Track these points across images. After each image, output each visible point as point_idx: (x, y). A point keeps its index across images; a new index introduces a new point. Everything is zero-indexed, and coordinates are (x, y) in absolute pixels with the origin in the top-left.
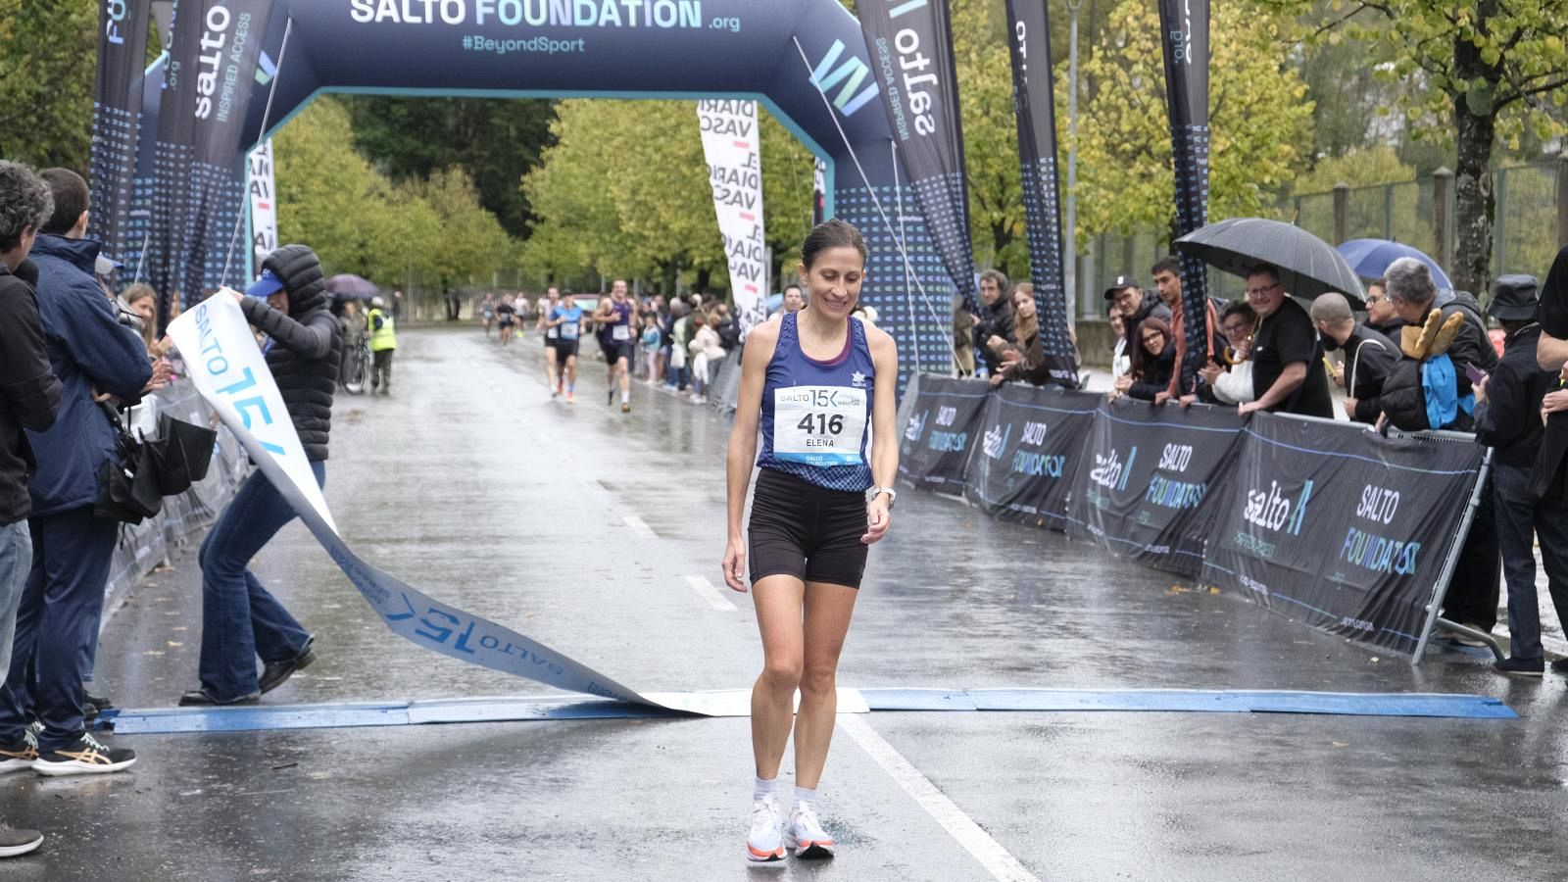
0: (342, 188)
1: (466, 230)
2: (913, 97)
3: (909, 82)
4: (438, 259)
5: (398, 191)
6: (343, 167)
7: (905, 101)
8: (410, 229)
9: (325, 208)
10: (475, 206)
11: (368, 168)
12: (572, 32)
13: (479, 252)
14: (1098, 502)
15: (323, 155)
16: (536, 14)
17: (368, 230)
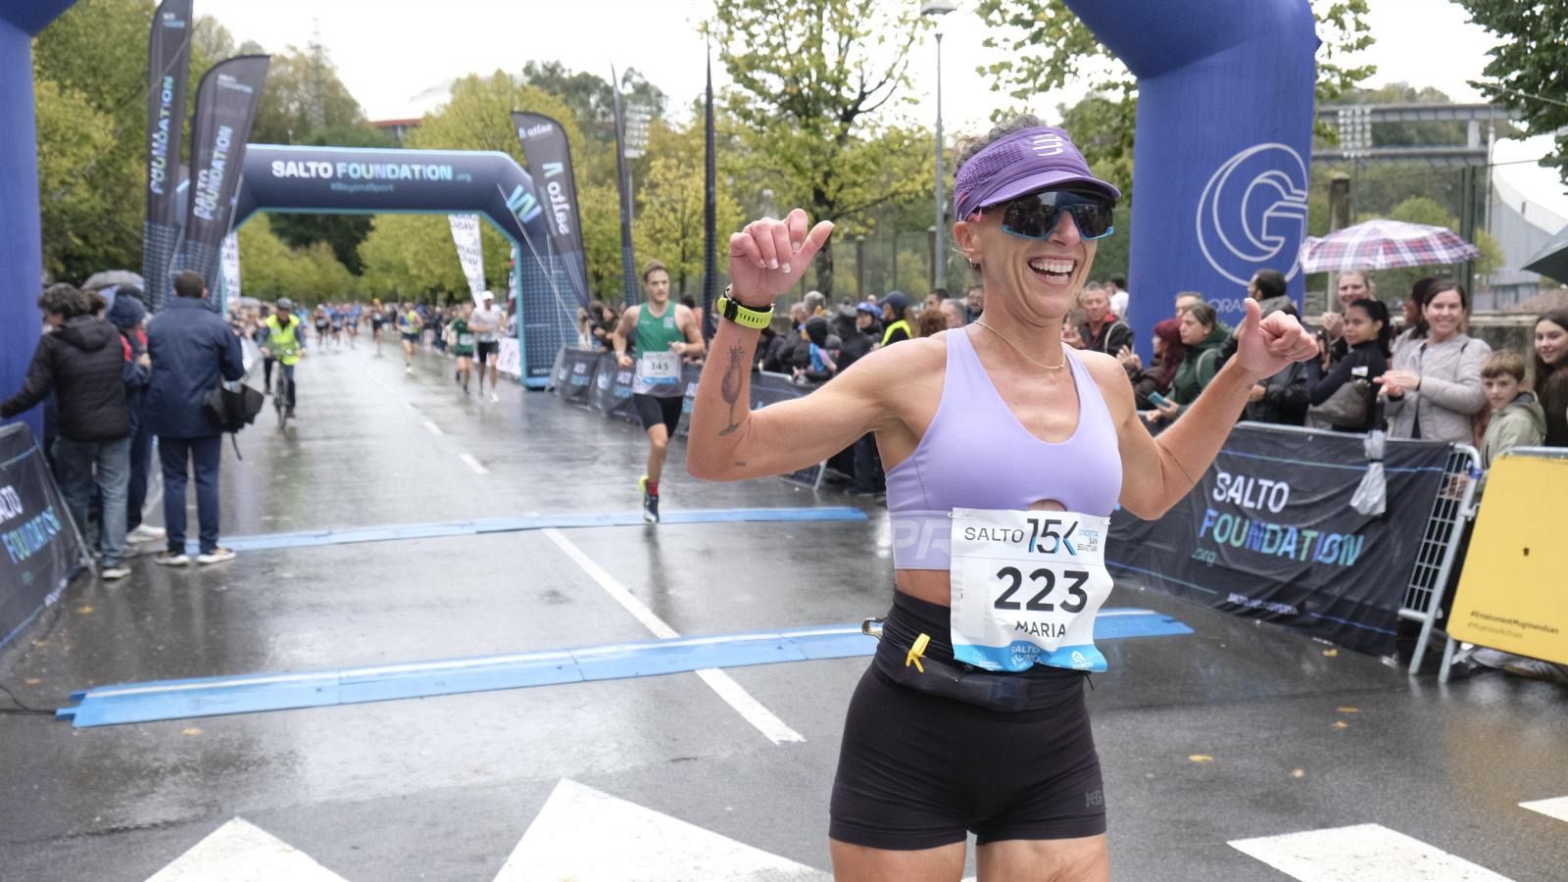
1: (330, 272)
5: (294, 253)
8: (300, 272)
9: (257, 262)
10: (334, 260)
11: (279, 242)
13: (337, 283)
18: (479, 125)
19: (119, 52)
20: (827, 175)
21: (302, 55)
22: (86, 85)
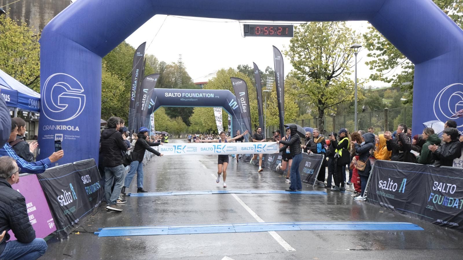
0: (164, 119)
1: (181, 125)
2: (243, 107)
3: (243, 105)
4: (177, 129)
5: (172, 120)
6: (164, 116)
7: (242, 108)
8: (173, 125)
9: (161, 122)
10: (182, 122)
11: (167, 116)
12: (196, 98)
13: (183, 128)
14: (269, 164)
15: (161, 115)
16: (191, 96)
17: (167, 125)
18: (223, 83)
19: (127, 65)
20: (323, 95)
21: (176, 65)
22: (119, 73)
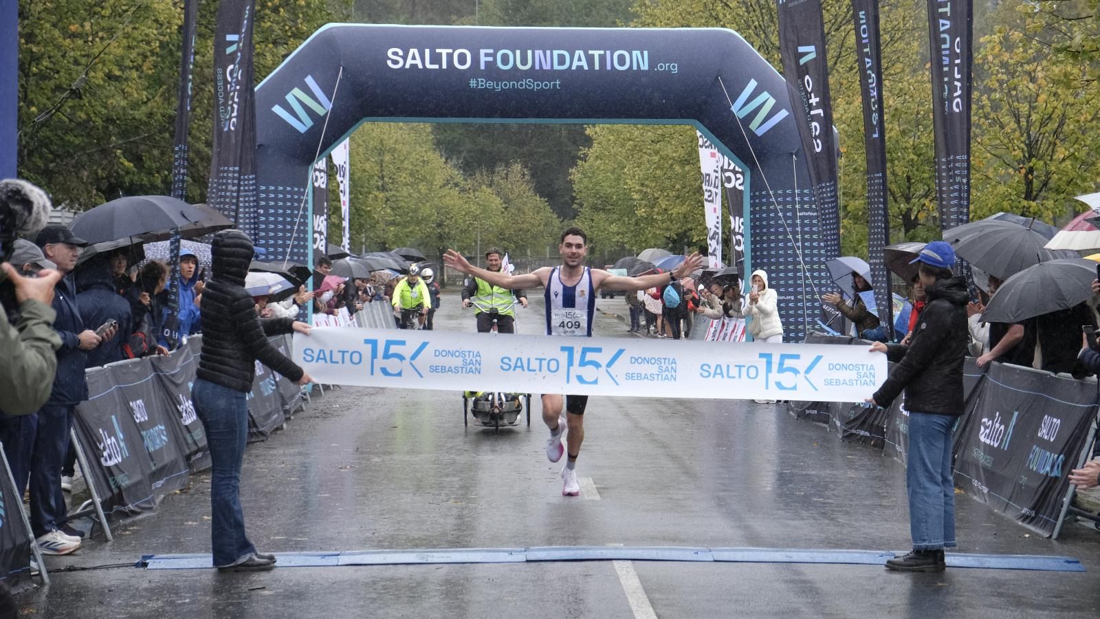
0: (424, 179)
1: (524, 213)
5: (469, 181)
6: (426, 163)
8: (478, 212)
9: (410, 195)
10: (531, 193)
11: (446, 163)
13: (534, 230)
15: (409, 153)
